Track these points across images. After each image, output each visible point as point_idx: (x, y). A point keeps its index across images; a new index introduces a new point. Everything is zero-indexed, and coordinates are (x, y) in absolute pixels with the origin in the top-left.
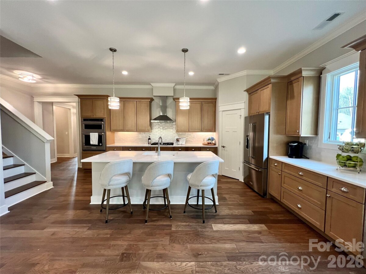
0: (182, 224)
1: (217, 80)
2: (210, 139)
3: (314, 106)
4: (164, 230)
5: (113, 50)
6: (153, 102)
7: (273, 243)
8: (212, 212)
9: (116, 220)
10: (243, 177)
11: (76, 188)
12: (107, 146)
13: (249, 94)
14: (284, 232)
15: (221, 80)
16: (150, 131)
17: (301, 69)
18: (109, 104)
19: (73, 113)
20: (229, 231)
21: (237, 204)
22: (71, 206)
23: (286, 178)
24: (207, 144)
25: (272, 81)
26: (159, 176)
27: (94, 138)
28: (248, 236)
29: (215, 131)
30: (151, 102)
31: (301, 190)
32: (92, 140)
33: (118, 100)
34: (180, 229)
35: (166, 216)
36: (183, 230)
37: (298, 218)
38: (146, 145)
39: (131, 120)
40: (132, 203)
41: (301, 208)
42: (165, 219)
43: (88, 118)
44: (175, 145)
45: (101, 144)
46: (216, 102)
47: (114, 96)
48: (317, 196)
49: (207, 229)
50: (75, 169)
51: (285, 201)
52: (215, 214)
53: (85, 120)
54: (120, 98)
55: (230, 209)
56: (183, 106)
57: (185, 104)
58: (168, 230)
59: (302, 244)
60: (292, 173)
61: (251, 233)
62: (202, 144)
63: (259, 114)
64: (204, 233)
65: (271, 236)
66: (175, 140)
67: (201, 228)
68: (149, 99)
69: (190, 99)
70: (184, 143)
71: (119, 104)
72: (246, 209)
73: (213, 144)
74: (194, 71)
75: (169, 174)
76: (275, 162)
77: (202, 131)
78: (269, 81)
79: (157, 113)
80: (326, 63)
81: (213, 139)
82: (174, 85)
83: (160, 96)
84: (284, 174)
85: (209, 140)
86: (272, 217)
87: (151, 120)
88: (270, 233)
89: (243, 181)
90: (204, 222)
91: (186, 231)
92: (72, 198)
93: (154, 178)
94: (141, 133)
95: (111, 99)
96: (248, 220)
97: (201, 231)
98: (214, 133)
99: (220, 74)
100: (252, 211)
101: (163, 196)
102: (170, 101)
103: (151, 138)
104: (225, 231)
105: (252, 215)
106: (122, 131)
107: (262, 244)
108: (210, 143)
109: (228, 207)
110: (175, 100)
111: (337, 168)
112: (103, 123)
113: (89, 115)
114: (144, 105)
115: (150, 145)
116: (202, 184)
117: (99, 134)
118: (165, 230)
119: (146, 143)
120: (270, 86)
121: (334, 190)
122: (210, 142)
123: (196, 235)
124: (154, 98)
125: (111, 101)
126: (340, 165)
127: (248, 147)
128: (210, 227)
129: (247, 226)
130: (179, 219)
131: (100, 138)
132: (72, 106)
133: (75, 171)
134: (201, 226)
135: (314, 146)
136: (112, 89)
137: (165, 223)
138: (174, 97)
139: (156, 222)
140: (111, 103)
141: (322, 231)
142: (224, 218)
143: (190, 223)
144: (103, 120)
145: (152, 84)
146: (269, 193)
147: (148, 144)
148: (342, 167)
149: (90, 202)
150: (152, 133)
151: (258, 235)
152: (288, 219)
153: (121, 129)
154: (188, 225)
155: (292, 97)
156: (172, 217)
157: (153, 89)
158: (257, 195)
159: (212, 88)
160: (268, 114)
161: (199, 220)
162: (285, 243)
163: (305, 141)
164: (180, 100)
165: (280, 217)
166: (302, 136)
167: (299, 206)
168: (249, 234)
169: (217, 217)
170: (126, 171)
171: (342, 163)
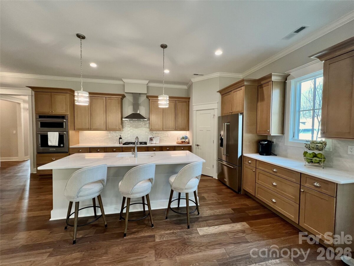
0: (166, 232)
1: (190, 80)
2: (184, 138)
3: (281, 109)
4: (146, 242)
5: (81, 37)
6: (124, 99)
7: (258, 242)
8: (195, 215)
9: (86, 238)
10: (217, 174)
11: (29, 201)
12: (70, 147)
13: (221, 95)
14: (265, 228)
15: (195, 80)
16: (122, 129)
17: (271, 74)
18: (76, 99)
19: (24, 109)
20: (215, 234)
21: (216, 203)
22: (23, 226)
23: (260, 175)
24: (181, 142)
25: (245, 83)
26: (140, 181)
27: (53, 138)
28: (234, 238)
29: (188, 130)
30: (122, 99)
31: (276, 185)
32: (50, 141)
33: (87, 95)
34: (164, 239)
35: (147, 225)
36: (169, 239)
37: (273, 212)
38: (117, 145)
39: (99, 119)
40: (106, 213)
41: (275, 202)
42: (146, 228)
43: (45, 115)
44: (148, 145)
45: (62, 145)
46: (189, 101)
47: (82, 90)
48: (290, 191)
49: (194, 235)
50: (26, 175)
51: (259, 196)
52: (197, 216)
53: (40, 117)
54: (90, 93)
55: (211, 209)
56: (162, 105)
57: (164, 102)
58: (152, 242)
59: (282, 238)
60: (267, 170)
61: (236, 233)
62: (176, 143)
63: (232, 115)
64: (191, 240)
65: (254, 234)
66: (149, 139)
67: (186, 235)
68: (120, 96)
69: (170, 97)
70: (158, 142)
71: (88, 100)
72: (226, 207)
73: (187, 143)
74: (169, 69)
75: (150, 179)
76: (249, 160)
77: (176, 130)
78: (243, 83)
79: (129, 110)
80: (291, 71)
81: (186, 138)
82: (148, 82)
83: (132, 93)
84: (258, 171)
85: (182, 138)
86: (251, 213)
87: (122, 118)
88: (253, 230)
89: (217, 178)
90: (189, 228)
91: (172, 240)
92: (24, 215)
93: (134, 185)
94: (111, 132)
95: (78, 93)
96: (230, 219)
97: (188, 239)
98: (188, 132)
99: (195, 74)
100: (232, 209)
101: (142, 202)
102: (143, 99)
103: (122, 137)
104: (211, 234)
105: (232, 214)
106: (89, 130)
107: (249, 244)
108: (184, 142)
109: (209, 208)
110: (148, 98)
111: (305, 164)
112: (65, 120)
113: (46, 110)
114: (115, 102)
115: (121, 145)
116: (186, 187)
117: (59, 134)
118: (149, 243)
119: (117, 142)
120: (243, 88)
121: (307, 185)
122: (183, 140)
123: (183, 243)
124: (125, 94)
125: (78, 95)
126: (308, 161)
127: (223, 146)
128: (195, 231)
129: (231, 226)
130: (162, 226)
131: (61, 139)
132: (22, 100)
133: (27, 179)
134: (187, 232)
135: (280, 144)
136: (80, 82)
137: (147, 234)
138: (147, 95)
139: (137, 233)
140: (78, 98)
141: (296, 223)
142: (208, 220)
143: (174, 230)
144: (65, 117)
145: (124, 80)
146: (243, 189)
147: (119, 144)
148: (309, 163)
149: (50, 218)
150: (123, 132)
151: (243, 235)
152: (263, 214)
153: (88, 127)
154: (173, 233)
155: (263, 99)
156: (154, 225)
157: (124, 85)
158: (232, 191)
159: (185, 87)
160: (242, 114)
161: (183, 225)
162: (268, 239)
163: (273, 139)
164: (159, 98)
165: (258, 213)
166: (272, 135)
167: (274, 200)
168: (234, 235)
169: (200, 220)
170: (100, 178)
171: (309, 159)
